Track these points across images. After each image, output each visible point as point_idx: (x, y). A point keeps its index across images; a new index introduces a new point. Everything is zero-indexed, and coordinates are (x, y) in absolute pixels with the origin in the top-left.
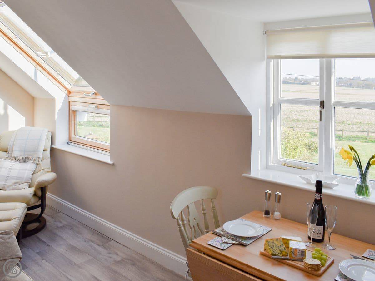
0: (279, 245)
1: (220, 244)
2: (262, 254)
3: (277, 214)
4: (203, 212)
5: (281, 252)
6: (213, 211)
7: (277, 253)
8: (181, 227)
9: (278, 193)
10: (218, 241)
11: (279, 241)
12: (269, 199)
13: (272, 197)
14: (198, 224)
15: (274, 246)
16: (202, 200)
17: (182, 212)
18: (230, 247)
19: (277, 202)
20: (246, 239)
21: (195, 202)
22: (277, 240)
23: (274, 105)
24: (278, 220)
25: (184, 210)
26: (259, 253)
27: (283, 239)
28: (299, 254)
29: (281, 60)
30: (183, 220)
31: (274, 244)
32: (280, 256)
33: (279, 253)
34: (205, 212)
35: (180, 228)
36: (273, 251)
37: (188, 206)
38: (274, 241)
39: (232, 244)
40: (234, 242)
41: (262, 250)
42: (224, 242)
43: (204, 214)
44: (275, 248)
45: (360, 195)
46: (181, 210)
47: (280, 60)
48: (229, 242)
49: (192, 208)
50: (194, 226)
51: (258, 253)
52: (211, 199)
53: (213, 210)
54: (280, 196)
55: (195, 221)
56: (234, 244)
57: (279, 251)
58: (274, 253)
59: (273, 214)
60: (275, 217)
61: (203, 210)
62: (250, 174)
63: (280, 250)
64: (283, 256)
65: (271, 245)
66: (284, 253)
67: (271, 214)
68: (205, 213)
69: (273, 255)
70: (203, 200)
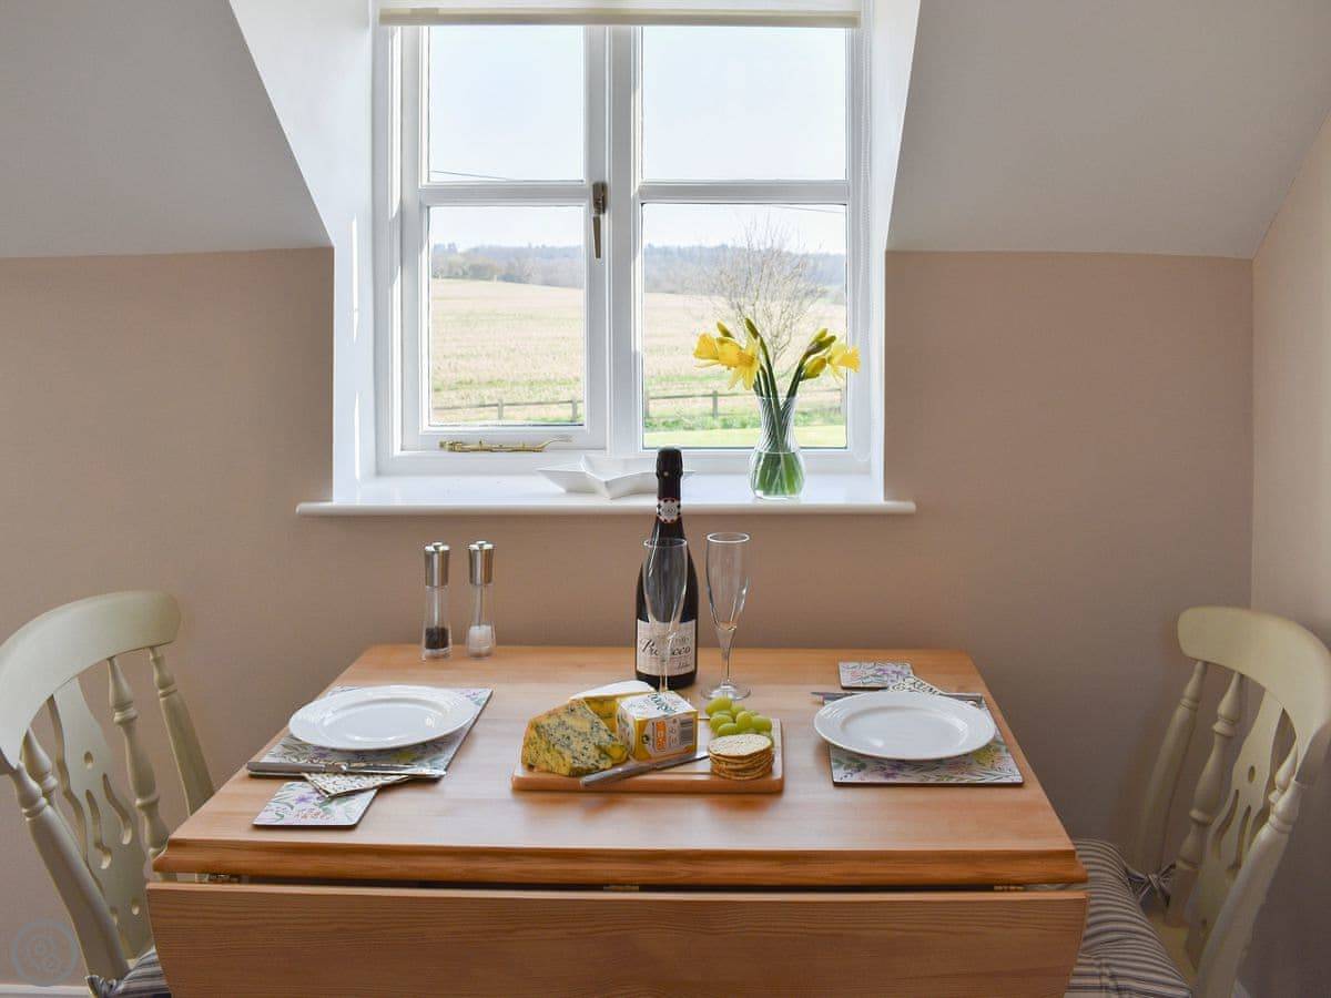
0: (586, 727)
1: (318, 809)
2: (523, 788)
3: (480, 633)
4: (117, 717)
5: (603, 752)
6: (167, 703)
7: (593, 762)
8: (42, 808)
9: (481, 546)
10: (303, 799)
11: (579, 712)
12: (445, 579)
13: (458, 567)
14: (105, 776)
15: (572, 738)
16: (110, 659)
17: (32, 734)
18: (371, 803)
19: (479, 582)
20: (418, 754)
21: (78, 675)
22: (571, 710)
23: (401, 212)
24: (488, 654)
25: (36, 723)
26: (509, 785)
27: (589, 701)
28: (674, 736)
29: (433, 28)
30: (39, 776)
31: (567, 729)
32: (604, 770)
33: (597, 758)
34: (132, 712)
35: (35, 813)
36: (575, 758)
37: (52, 697)
38: (564, 718)
39: (373, 793)
40: (380, 781)
41: (520, 772)
42: (333, 792)
43: (127, 724)
44: (577, 745)
45: (767, 492)
46: (24, 726)
47: (426, 28)
48: (358, 788)
49: (73, 709)
50: (89, 794)
51: (506, 788)
52: (152, 648)
53: (163, 696)
54: (489, 554)
55: (90, 766)
56: (383, 789)
57: (593, 752)
58: (581, 765)
59: (462, 639)
60: (474, 648)
61: (122, 705)
62: (331, 501)
63: (599, 747)
64: (614, 766)
65: (558, 735)
66: (616, 753)
67: (454, 643)
68: (132, 720)
69: (577, 773)
70: (115, 660)
